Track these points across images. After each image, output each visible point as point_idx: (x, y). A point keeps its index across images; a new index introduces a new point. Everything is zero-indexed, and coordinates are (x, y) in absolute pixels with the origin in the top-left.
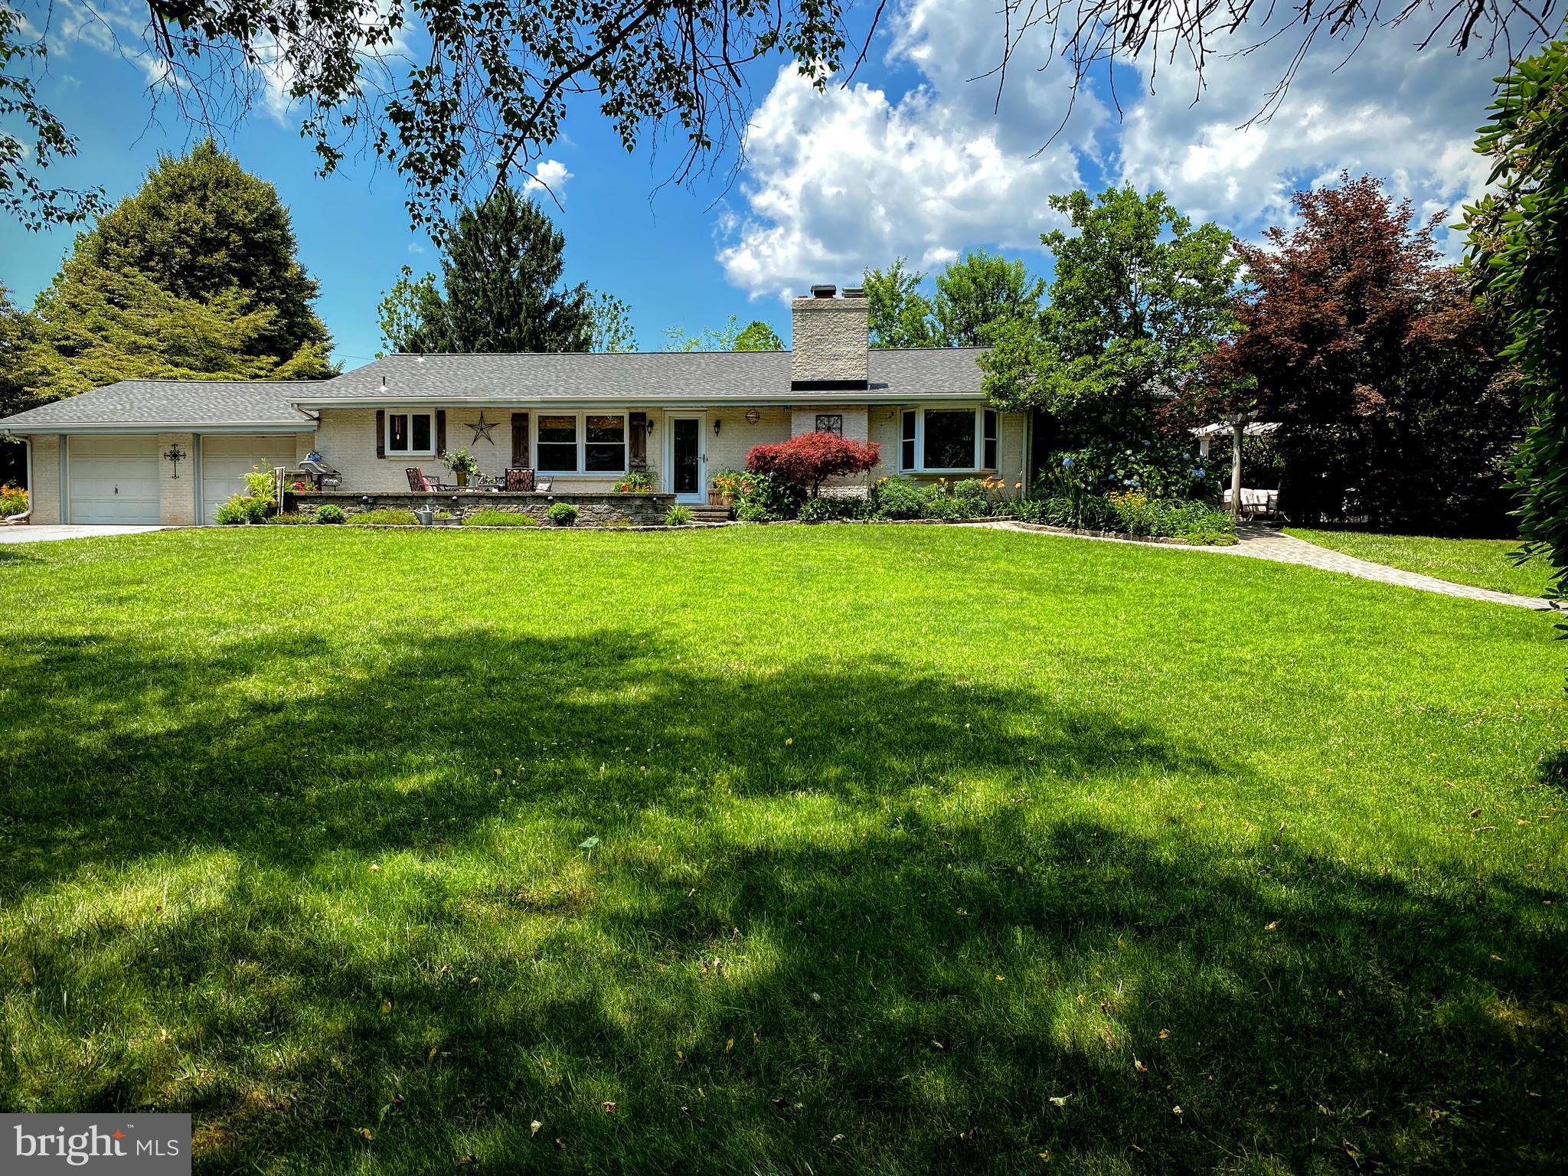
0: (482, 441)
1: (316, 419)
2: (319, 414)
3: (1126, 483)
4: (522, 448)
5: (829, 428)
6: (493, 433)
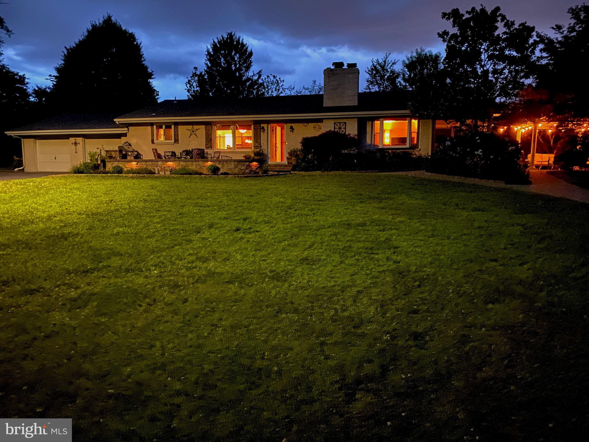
0: (193, 135)
1: (127, 127)
2: (128, 125)
3: (476, 153)
4: (209, 139)
5: (340, 128)
6: (197, 132)
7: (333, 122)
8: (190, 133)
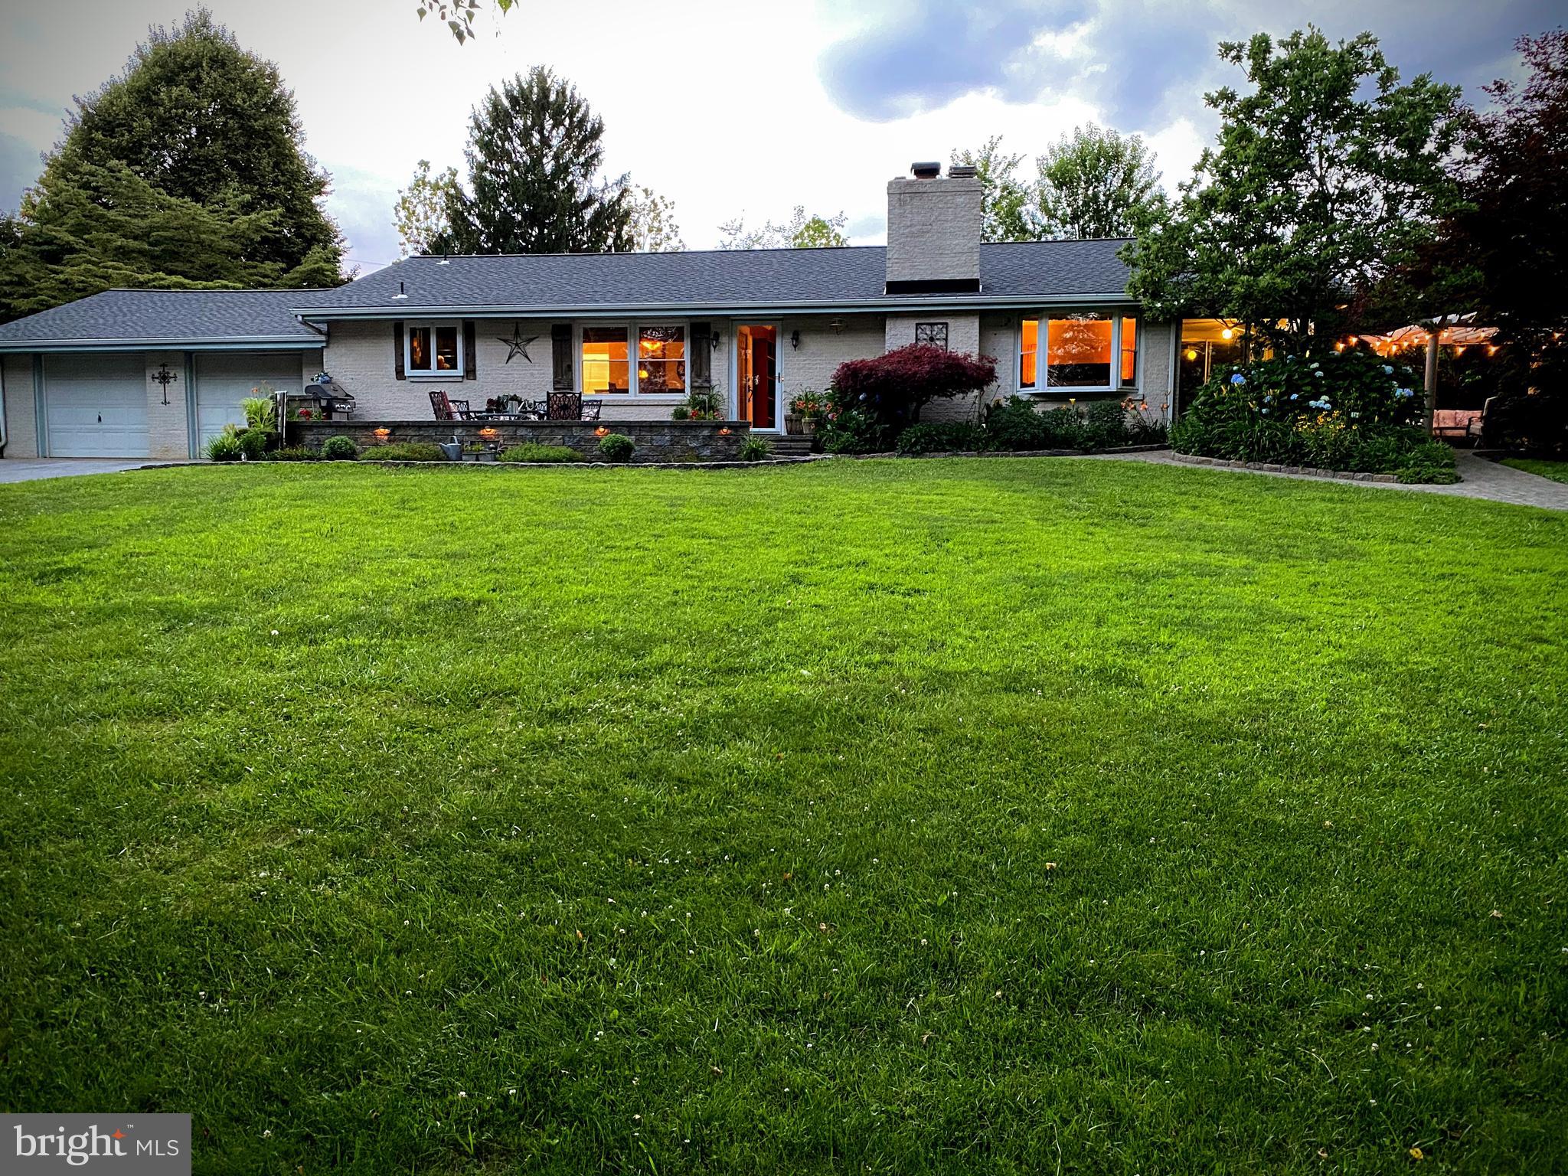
0: (518, 358)
1: (324, 333)
2: (328, 327)
3: (1312, 403)
4: (565, 366)
5: (932, 339)
6: (530, 349)
7: (913, 323)
8: (509, 349)
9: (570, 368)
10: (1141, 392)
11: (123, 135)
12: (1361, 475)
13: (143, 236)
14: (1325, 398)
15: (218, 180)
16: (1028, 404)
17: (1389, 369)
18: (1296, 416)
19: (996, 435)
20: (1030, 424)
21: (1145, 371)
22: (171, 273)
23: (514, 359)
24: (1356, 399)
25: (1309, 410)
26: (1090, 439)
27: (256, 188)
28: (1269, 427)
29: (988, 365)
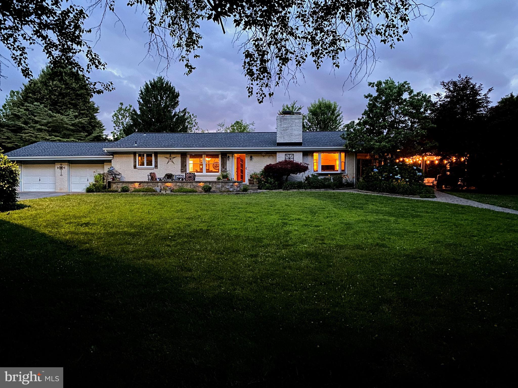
1: (112, 155)
2: (113, 154)
3: (396, 177)
4: (184, 165)
5: (289, 158)
6: (174, 160)
7: (284, 154)
8: (168, 160)
9: (186, 165)
10: (346, 173)
11: (38, 95)
12: (411, 196)
13: (45, 125)
14: (399, 175)
15: (67, 109)
16: (317, 177)
17: (415, 168)
18: (392, 180)
19: (310, 185)
20: (319, 182)
21: (347, 168)
22: (56, 136)
23: (169, 163)
24: (408, 176)
25: (395, 178)
26: (334, 186)
27: (78, 111)
28: (385, 183)
29: (306, 166)
